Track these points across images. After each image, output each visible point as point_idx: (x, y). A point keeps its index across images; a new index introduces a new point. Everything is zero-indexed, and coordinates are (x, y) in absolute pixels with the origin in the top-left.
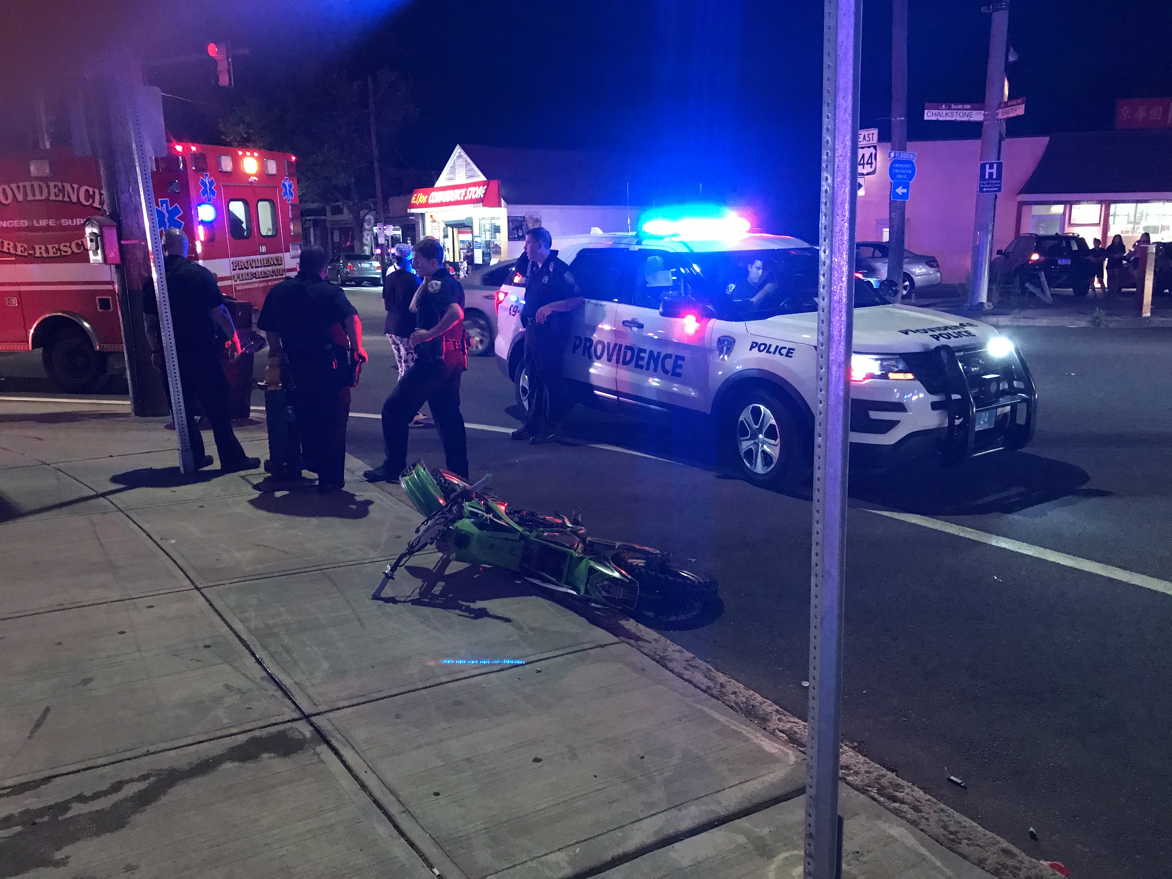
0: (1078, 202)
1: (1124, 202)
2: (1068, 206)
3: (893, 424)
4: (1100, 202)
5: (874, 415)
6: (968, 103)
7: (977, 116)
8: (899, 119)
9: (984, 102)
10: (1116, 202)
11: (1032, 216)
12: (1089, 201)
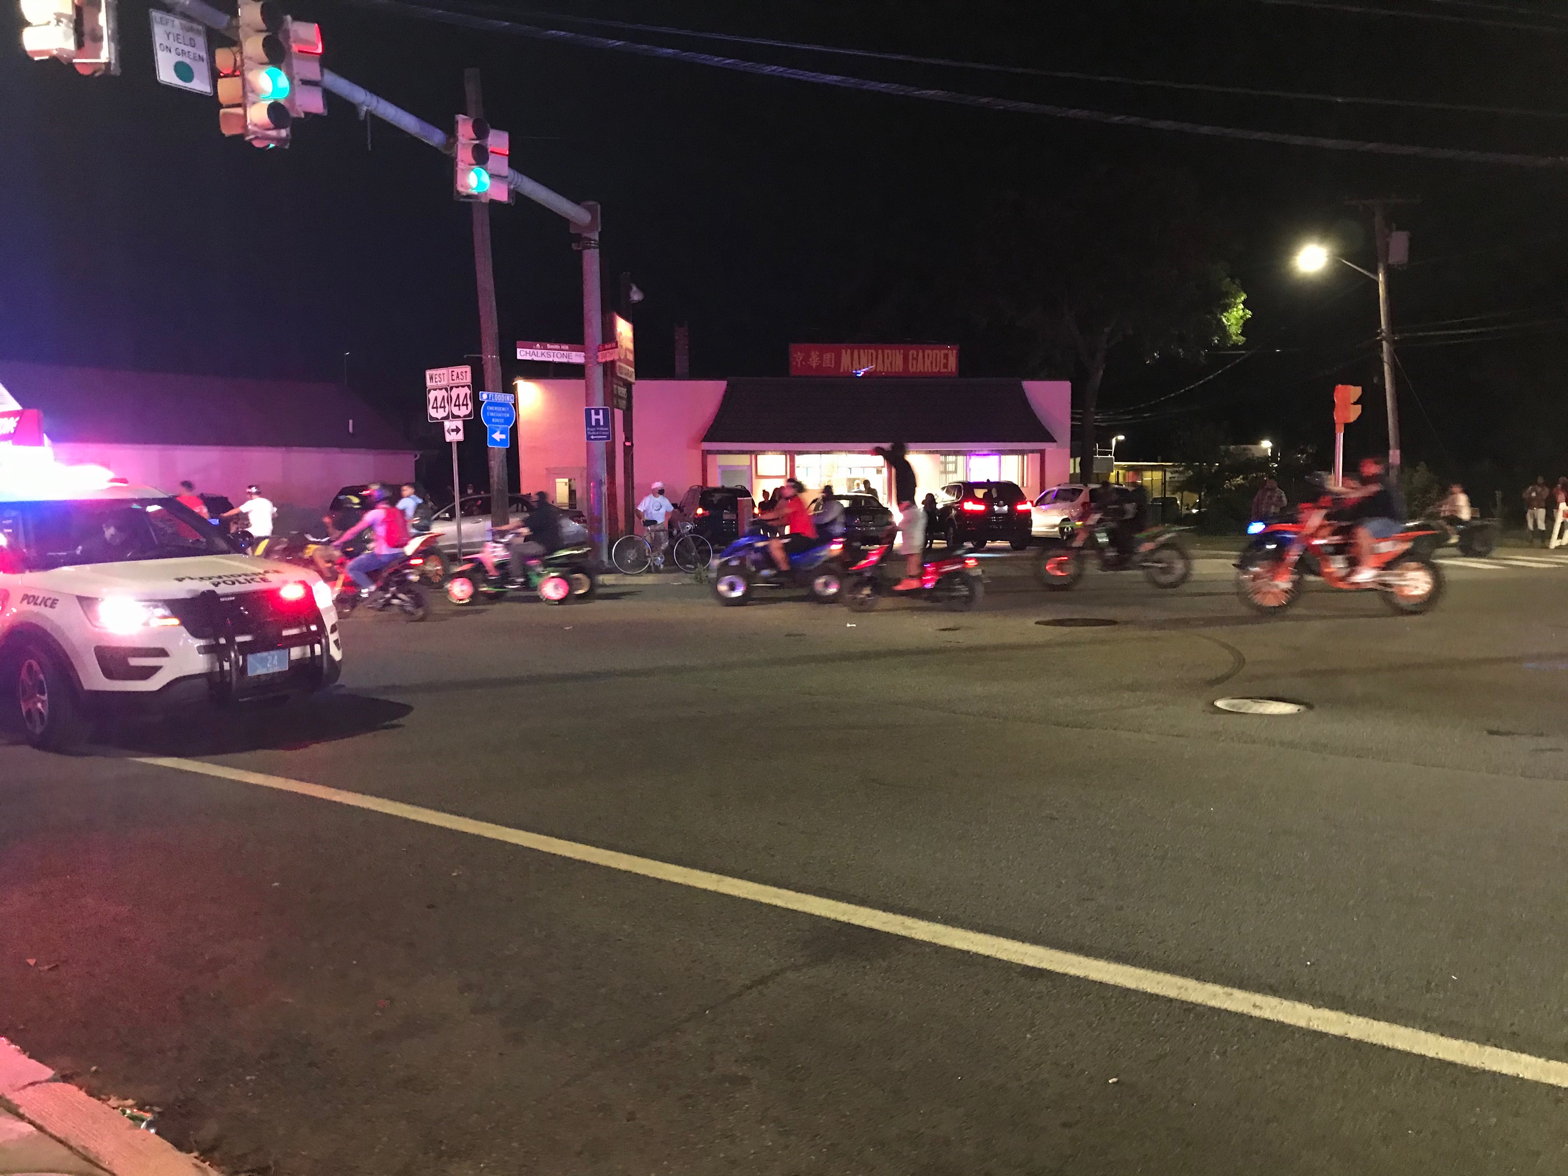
0: (763, 452)
1: (808, 453)
2: (753, 456)
3: (155, 670)
4: (785, 452)
5: (134, 662)
6: (566, 343)
7: (577, 358)
8: (491, 358)
9: (583, 344)
10: (800, 453)
11: (719, 466)
12: (775, 451)
